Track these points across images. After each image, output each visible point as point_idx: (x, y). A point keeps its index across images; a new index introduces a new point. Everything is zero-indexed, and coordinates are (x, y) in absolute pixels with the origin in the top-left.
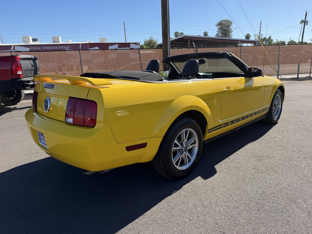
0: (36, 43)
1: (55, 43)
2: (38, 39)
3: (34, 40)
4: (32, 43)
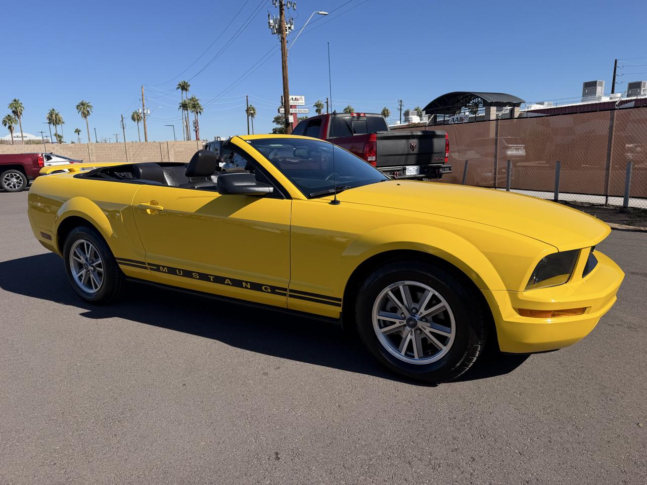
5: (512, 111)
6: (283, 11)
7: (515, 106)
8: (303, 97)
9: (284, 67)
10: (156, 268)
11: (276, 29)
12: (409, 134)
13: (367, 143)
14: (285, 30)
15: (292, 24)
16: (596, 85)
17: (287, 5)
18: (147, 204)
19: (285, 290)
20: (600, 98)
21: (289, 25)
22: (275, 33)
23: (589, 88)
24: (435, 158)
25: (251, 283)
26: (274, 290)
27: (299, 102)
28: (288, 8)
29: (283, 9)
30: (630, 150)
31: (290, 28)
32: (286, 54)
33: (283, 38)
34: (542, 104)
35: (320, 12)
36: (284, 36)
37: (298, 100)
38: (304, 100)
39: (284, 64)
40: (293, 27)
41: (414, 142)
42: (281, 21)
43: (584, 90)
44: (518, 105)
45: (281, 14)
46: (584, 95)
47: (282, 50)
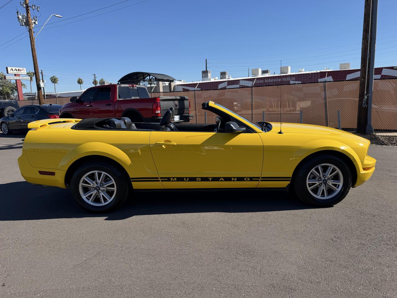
0: (267, 75)
1: (282, 75)
2: (269, 71)
3: (264, 72)
4: (260, 75)
5: (170, 85)
6: (29, 11)
7: (171, 82)
8: (25, 69)
9: (33, 49)
10: (167, 179)
11: (24, 22)
12: (175, 98)
13: (155, 103)
14: (31, 24)
15: (36, 20)
16: (207, 73)
17: (32, 7)
18: (162, 142)
19: (259, 178)
20: (210, 79)
21: (34, 21)
22: (23, 25)
23: (204, 74)
24: (186, 111)
25: (237, 178)
26: (251, 179)
27: (21, 72)
28: (33, 9)
29: (29, 10)
30: (236, 105)
31: (34, 23)
32: (34, 40)
33: (31, 29)
34: (181, 81)
35: (56, 15)
36: (31, 28)
37: (20, 71)
38: (25, 70)
39: (33, 47)
40: (37, 23)
41: (177, 102)
42: (27, 18)
43: (202, 75)
44: (172, 81)
45: (28, 12)
46: (203, 77)
47: (30, 37)
